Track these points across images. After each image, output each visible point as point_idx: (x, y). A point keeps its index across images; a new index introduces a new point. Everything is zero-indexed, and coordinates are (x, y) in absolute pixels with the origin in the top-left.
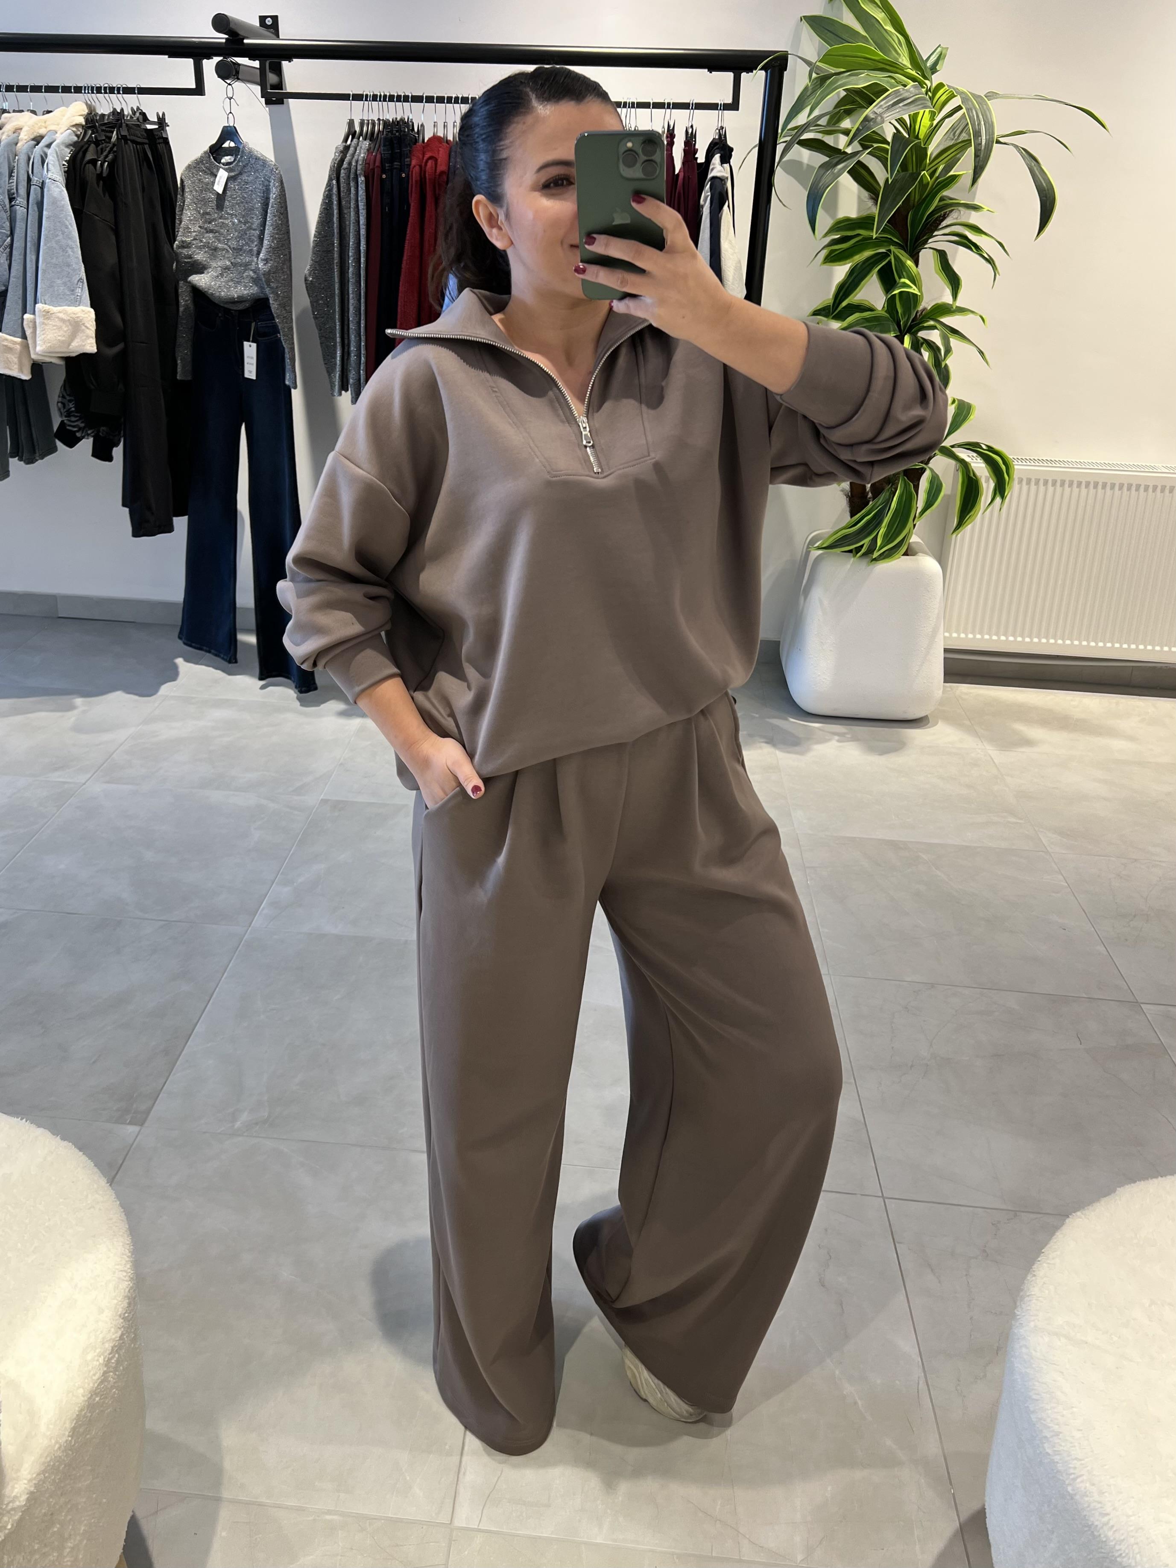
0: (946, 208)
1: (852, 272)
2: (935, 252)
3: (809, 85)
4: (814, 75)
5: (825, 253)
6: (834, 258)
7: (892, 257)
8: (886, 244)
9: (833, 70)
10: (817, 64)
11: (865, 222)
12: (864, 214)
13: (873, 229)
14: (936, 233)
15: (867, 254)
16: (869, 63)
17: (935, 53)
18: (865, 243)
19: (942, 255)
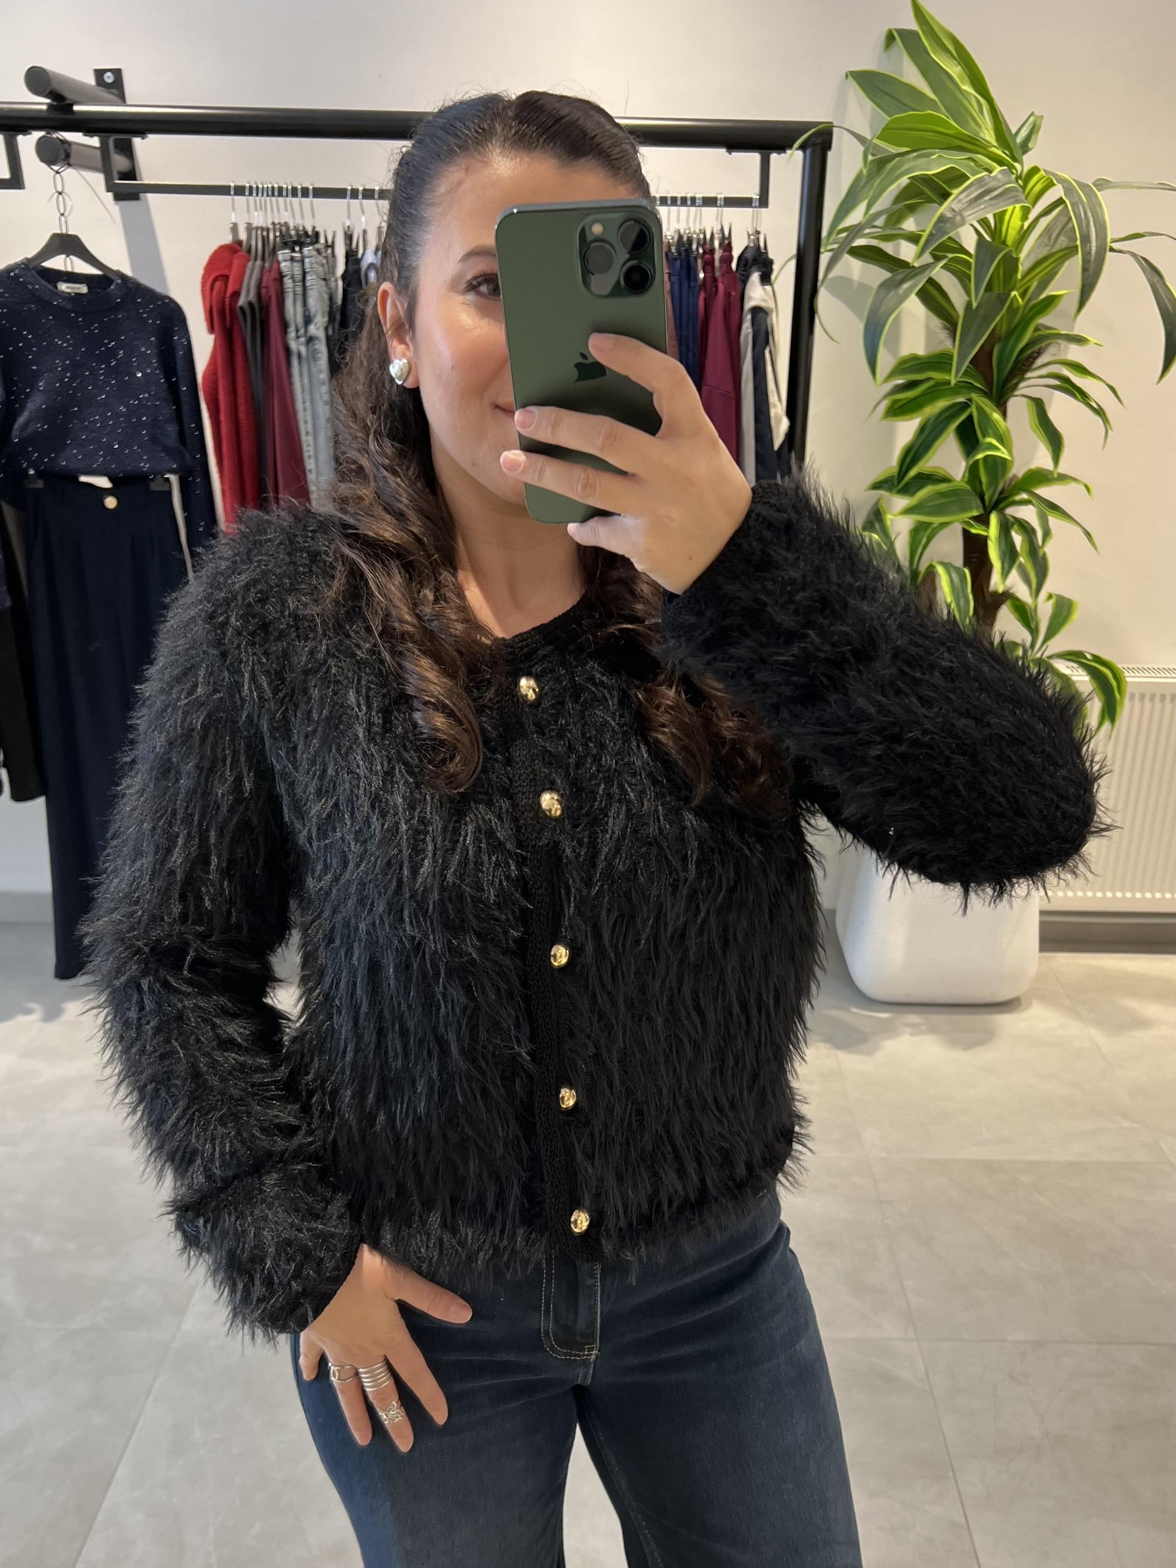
0: (1043, 339)
1: (922, 429)
2: (1030, 401)
3: (865, 171)
4: (870, 158)
5: (885, 404)
6: (898, 410)
7: (973, 410)
8: (965, 391)
9: (894, 150)
10: (875, 141)
11: (939, 362)
12: (938, 349)
13: (950, 371)
14: (1029, 375)
15: (942, 404)
16: (941, 138)
17: (1027, 125)
18: (939, 390)
19: (1039, 406)
